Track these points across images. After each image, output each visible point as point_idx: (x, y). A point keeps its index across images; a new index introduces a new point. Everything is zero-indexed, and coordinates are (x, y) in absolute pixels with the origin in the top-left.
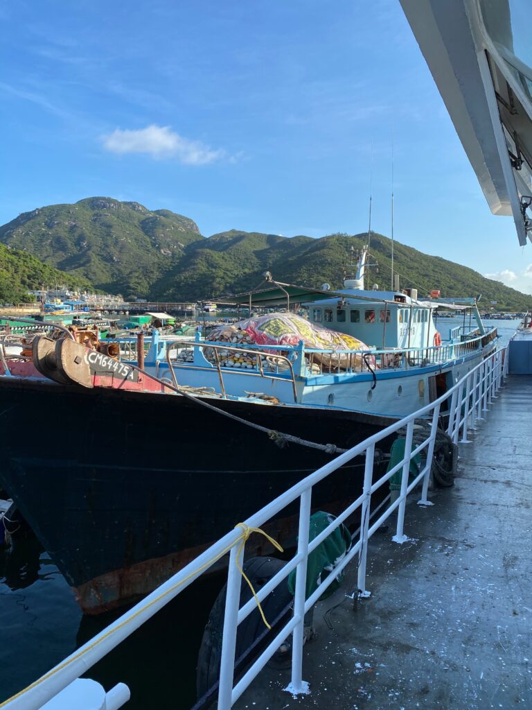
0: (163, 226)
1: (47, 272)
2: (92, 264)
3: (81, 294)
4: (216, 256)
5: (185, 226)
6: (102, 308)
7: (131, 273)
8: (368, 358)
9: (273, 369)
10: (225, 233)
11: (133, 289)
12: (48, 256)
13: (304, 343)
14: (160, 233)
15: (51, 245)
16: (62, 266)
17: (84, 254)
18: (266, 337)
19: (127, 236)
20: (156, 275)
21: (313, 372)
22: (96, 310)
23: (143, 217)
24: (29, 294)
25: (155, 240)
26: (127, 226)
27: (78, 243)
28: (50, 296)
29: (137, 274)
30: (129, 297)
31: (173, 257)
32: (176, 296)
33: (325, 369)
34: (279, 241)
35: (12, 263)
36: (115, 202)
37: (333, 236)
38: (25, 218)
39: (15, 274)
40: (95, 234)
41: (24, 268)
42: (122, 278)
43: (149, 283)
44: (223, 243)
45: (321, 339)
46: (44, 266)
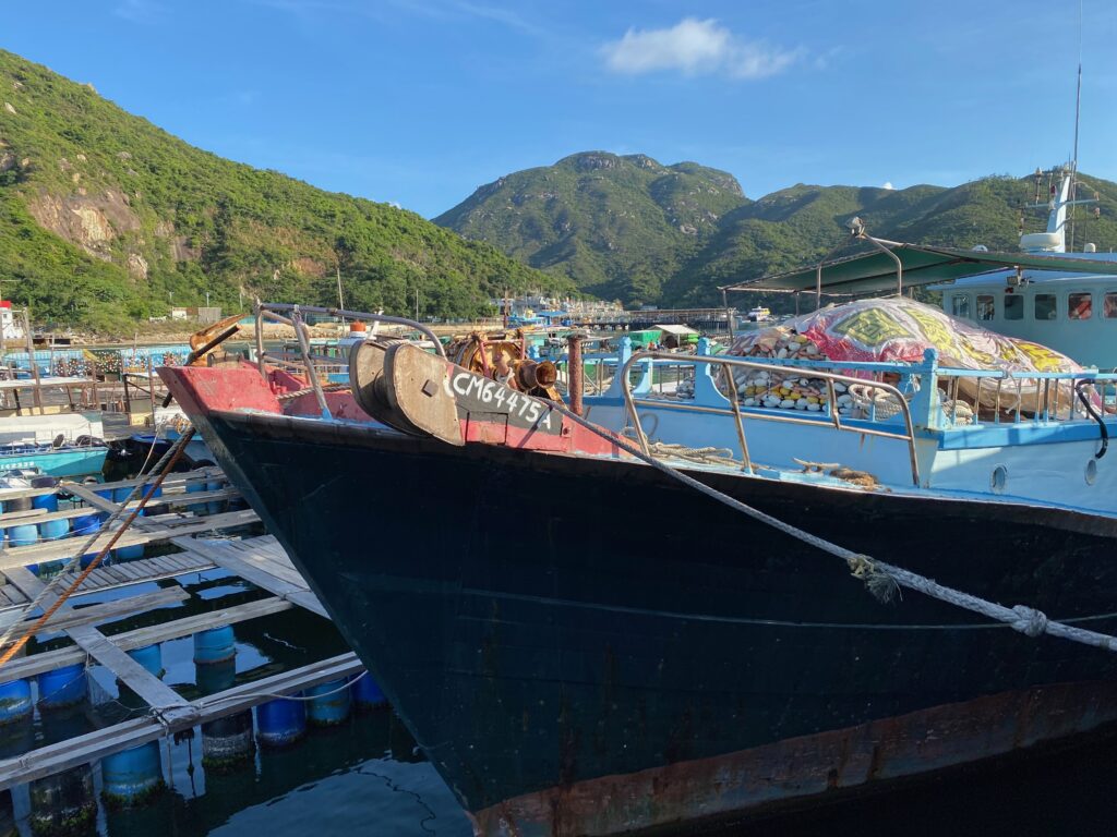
0: (684, 188)
1: (514, 270)
2: (578, 256)
3: (562, 301)
4: (770, 229)
5: (718, 184)
6: (590, 321)
7: (634, 266)
8: (1086, 390)
9: (863, 412)
10: (787, 191)
11: (638, 291)
12: (516, 248)
13: (937, 356)
14: (679, 200)
15: (520, 231)
16: (535, 262)
17: (566, 242)
18: (848, 345)
19: (629, 208)
20: (673, 266)
21: (956, 419)
22: (582, 325)
23: (653, 177)
24: (490, 303)
25: (671, 211)
26: (629, 194)
27: (557, 226)
28: (518, 306)
29: (642, 268)
30: (632, 303)
31: (699, 237)
32: (703, 299)
33: (985, 414)
34: (880, 197)
35: (467, 259)
36: (610, 157)
37: (983, 182)
38: (486, 192)
39: (471, 276)
40: (581, 210)
41: (483, 266)
42: (622, 275)
43: (661, 280)
44: (784, 207)
45: (973, 349)
46: (511, 262)
